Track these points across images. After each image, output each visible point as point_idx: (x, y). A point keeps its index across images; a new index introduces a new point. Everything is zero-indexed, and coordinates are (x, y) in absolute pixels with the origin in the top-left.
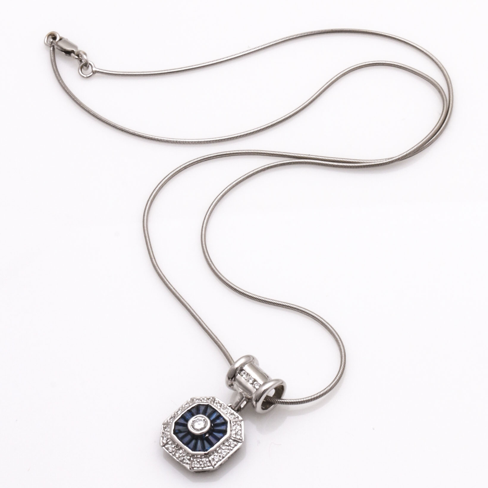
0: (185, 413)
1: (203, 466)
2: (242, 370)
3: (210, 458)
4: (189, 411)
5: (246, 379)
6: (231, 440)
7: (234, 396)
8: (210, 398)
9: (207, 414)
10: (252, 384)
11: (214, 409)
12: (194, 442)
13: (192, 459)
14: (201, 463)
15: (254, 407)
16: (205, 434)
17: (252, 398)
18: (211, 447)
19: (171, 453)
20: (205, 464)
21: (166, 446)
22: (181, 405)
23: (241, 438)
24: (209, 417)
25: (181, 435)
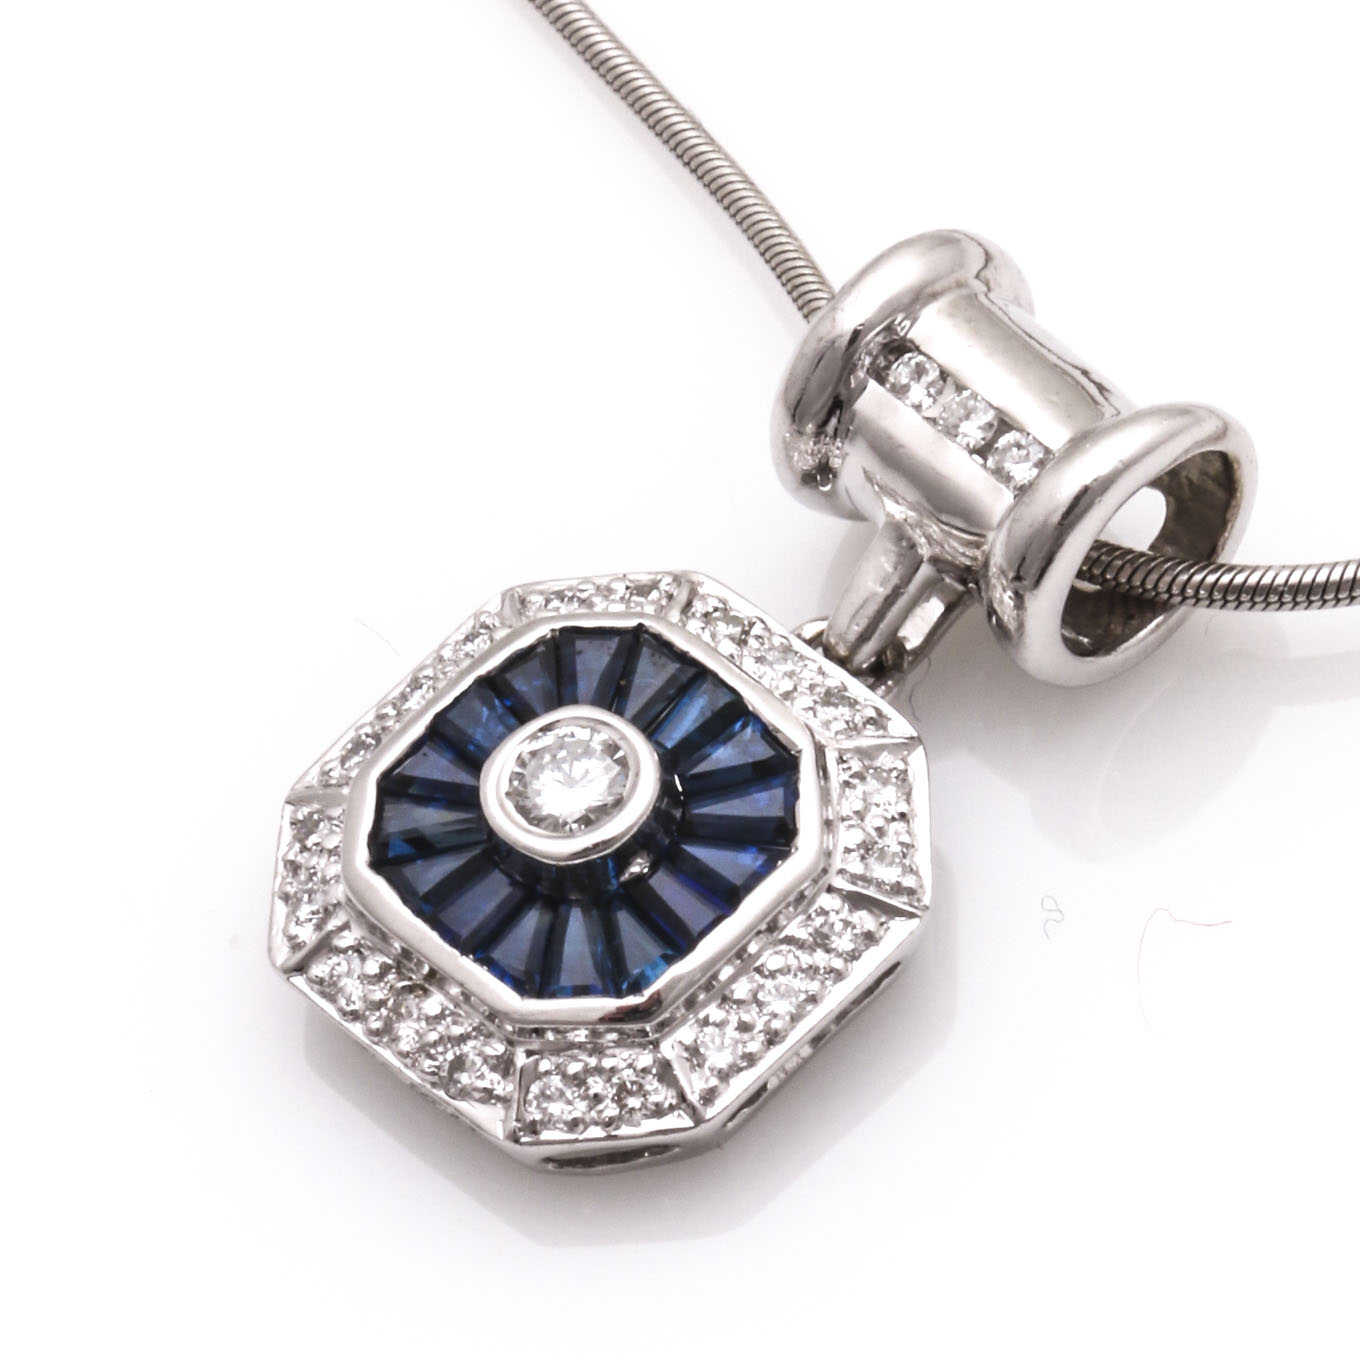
0: (457, 700)
1: (611, 1110)
2: (898, 347)
3: (669, 1049)
4: (492, 686)
5: (932, 413)
6: (827, 901)
7: (849, 560)
8: (654, 585)
9: (634, 705)
10: (983, 451)
11: (683, 658)
12: (532, 921)
13: (521, 1059)
14: (596, 1085)
15: (1005, 635)
16: (623, 855)
17: (986, 565)
18: (669, 960)
19: (355, 1016)
20: (630, 1093)
21: (319, 970)
22: (435, 646)
23: (909, 882)
24: (650, 725)
25: (432, 873)
